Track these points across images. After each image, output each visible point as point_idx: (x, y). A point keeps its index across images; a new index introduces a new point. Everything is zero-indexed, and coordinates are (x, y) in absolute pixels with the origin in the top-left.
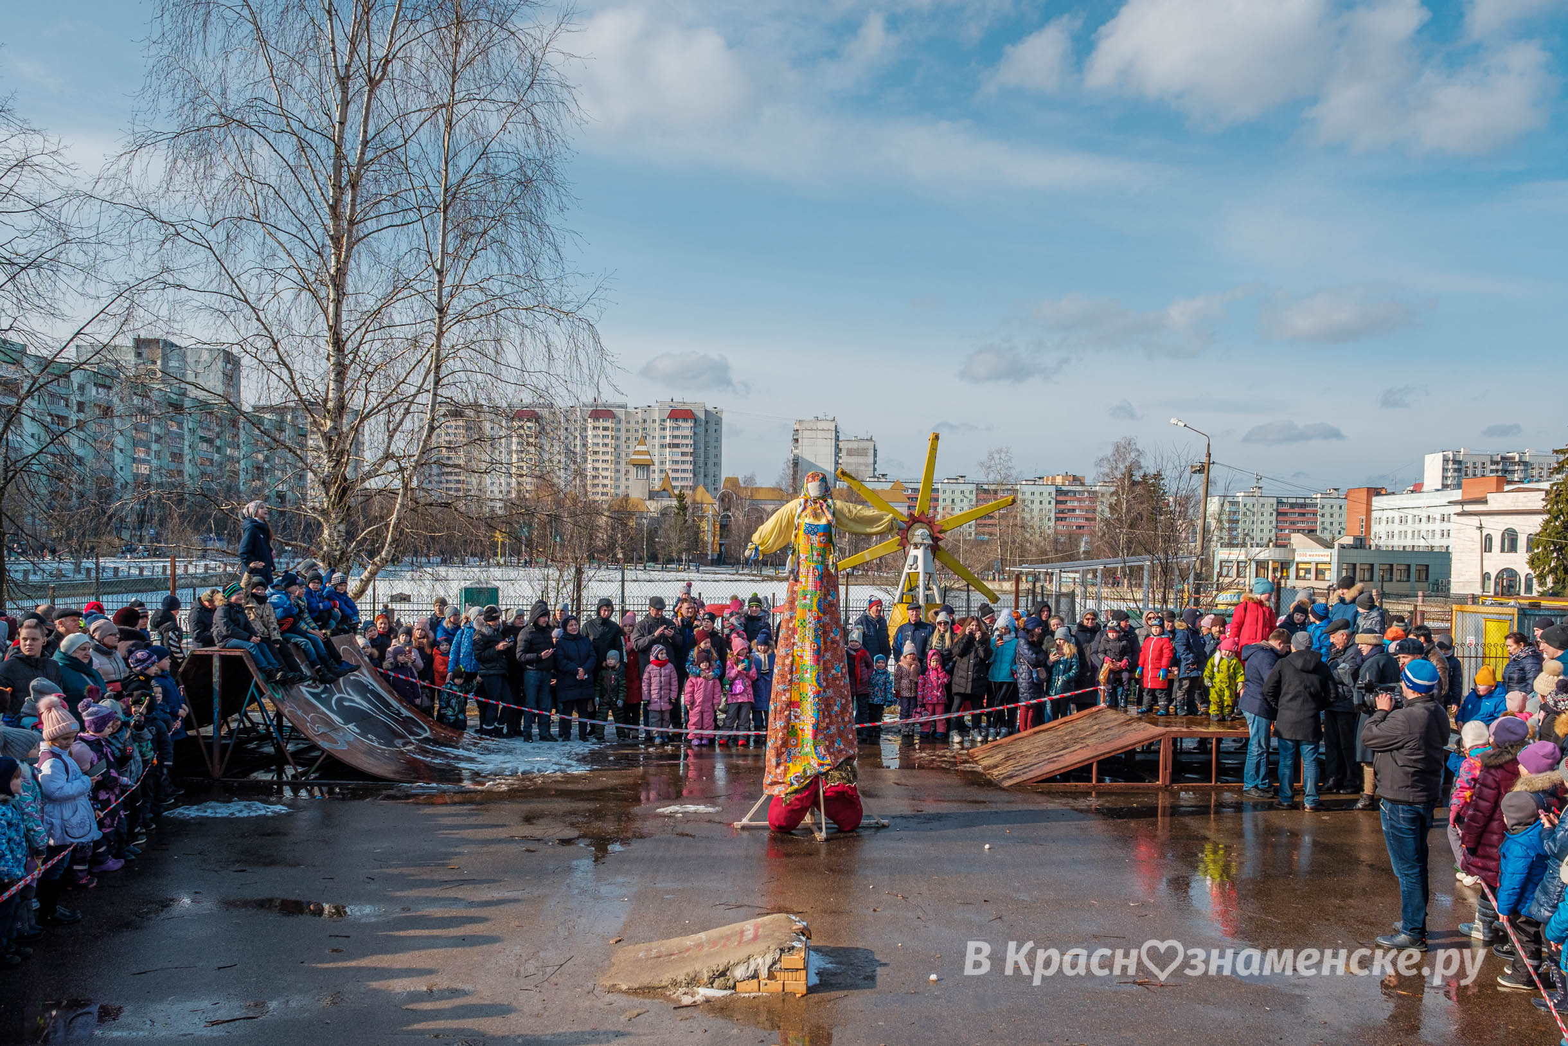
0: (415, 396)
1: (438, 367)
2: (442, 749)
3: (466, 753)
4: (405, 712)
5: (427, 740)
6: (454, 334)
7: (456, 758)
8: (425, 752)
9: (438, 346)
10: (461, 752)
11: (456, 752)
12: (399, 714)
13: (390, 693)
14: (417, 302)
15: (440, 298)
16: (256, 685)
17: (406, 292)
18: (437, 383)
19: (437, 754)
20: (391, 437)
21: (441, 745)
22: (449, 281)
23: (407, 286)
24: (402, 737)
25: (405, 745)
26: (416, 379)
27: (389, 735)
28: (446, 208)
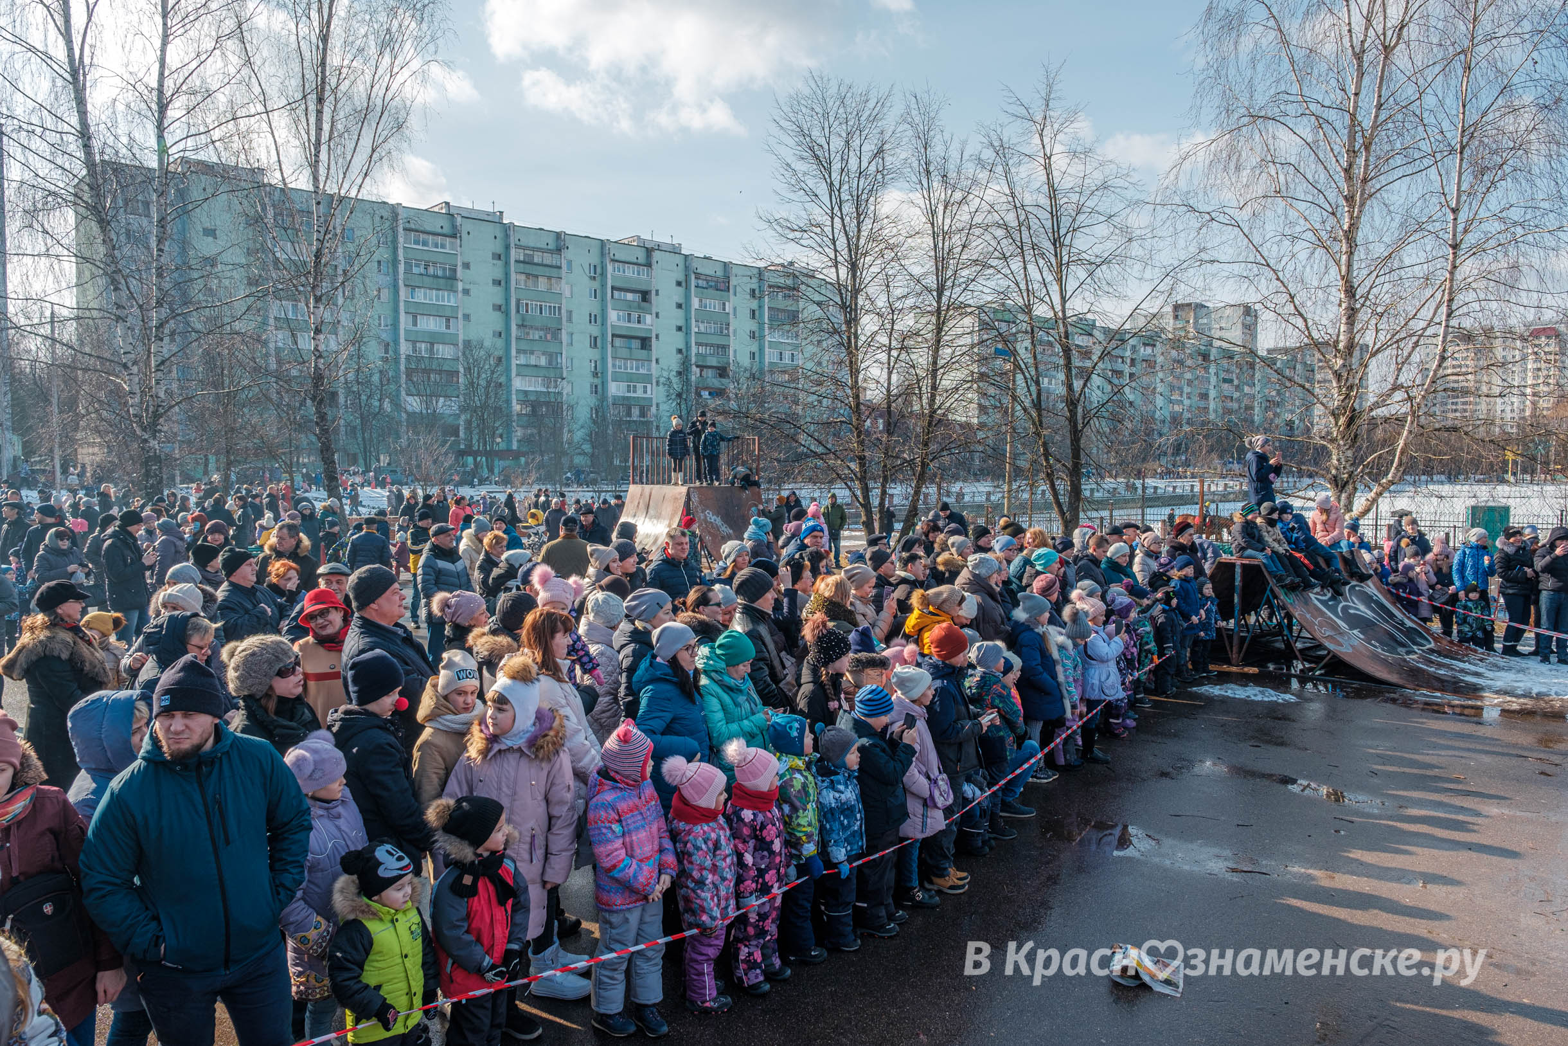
0: (1424, 329)
1: (1451, 300)
2: (1447, 661)
3: (1473, 668)
4: (1409, 624)
5: (1432, 651)
6: (1468, 268)
7: (1462, 671)
8: (1430, 662)
9: (1452, 280)
10: (1466, 666)
11: (1461, 665)
12: (1403, 624)
13: (1394, 604)
14: (1430, 242)
15: (1454, 235)
16: (1272, 591)
17: (1417, 236)
18: (1449, 315)
19: (1440, 665)
20: (1399, 370)
21: (1446, 656)
22: (1463, 216)
23: (1420, 227)
24: (1403, 645)
25: (1408, 653)
26: (1426, 313)
27: (1392, 642)
28: (1463, 148)
